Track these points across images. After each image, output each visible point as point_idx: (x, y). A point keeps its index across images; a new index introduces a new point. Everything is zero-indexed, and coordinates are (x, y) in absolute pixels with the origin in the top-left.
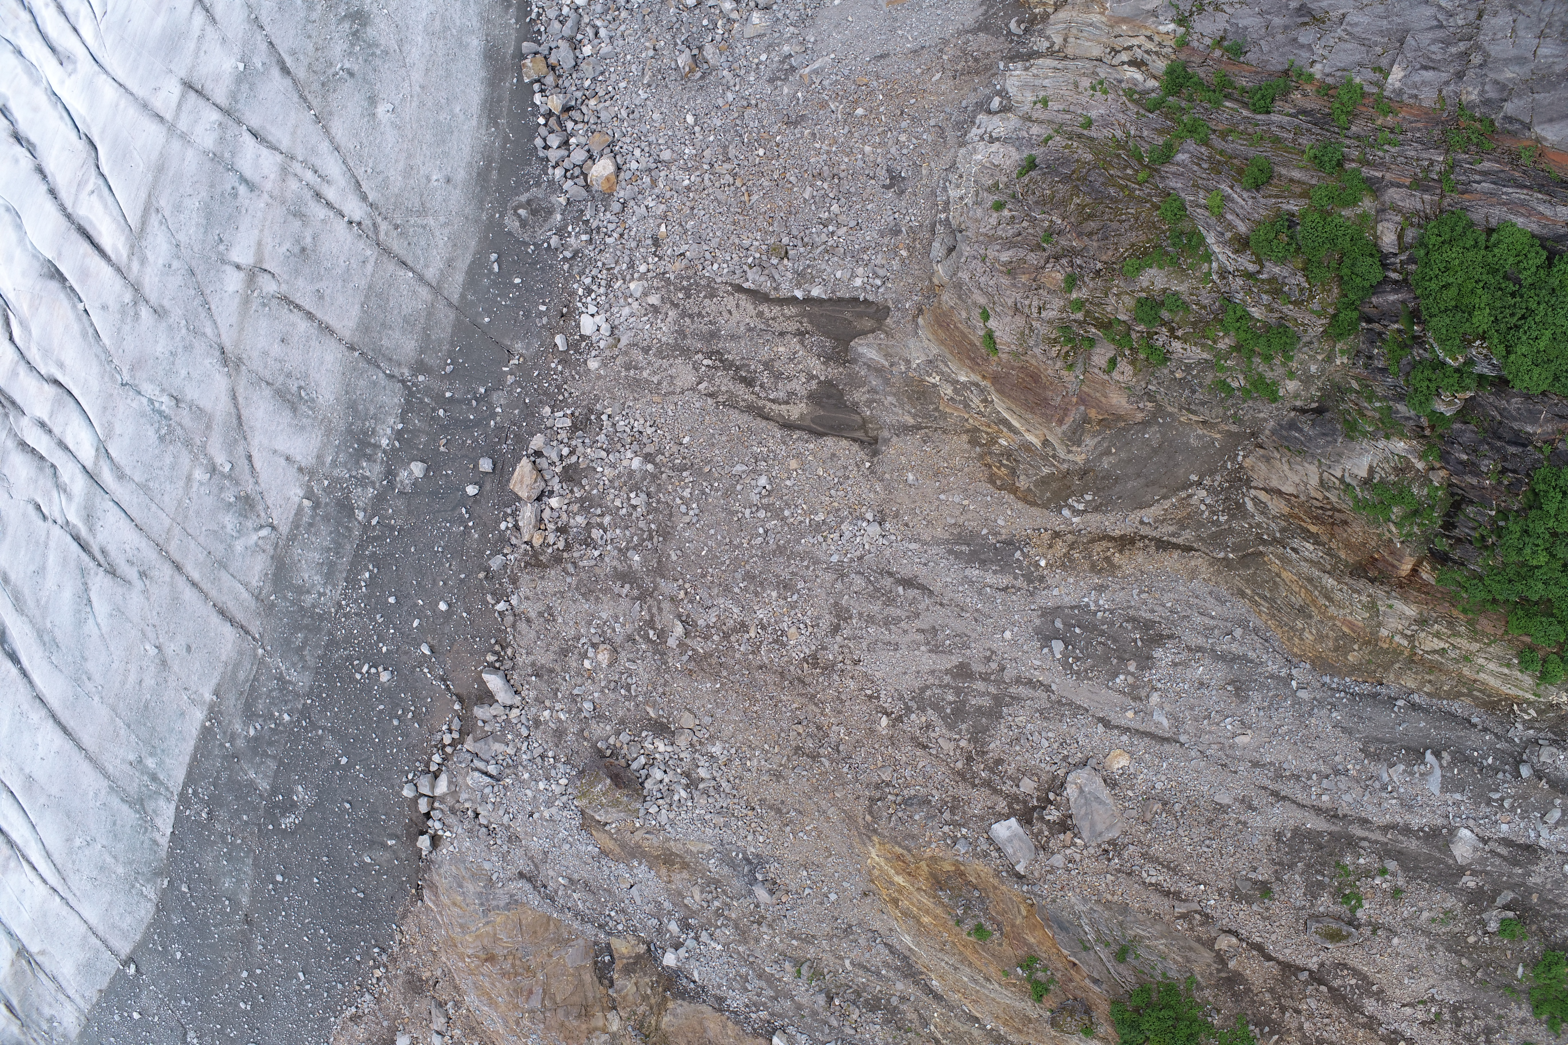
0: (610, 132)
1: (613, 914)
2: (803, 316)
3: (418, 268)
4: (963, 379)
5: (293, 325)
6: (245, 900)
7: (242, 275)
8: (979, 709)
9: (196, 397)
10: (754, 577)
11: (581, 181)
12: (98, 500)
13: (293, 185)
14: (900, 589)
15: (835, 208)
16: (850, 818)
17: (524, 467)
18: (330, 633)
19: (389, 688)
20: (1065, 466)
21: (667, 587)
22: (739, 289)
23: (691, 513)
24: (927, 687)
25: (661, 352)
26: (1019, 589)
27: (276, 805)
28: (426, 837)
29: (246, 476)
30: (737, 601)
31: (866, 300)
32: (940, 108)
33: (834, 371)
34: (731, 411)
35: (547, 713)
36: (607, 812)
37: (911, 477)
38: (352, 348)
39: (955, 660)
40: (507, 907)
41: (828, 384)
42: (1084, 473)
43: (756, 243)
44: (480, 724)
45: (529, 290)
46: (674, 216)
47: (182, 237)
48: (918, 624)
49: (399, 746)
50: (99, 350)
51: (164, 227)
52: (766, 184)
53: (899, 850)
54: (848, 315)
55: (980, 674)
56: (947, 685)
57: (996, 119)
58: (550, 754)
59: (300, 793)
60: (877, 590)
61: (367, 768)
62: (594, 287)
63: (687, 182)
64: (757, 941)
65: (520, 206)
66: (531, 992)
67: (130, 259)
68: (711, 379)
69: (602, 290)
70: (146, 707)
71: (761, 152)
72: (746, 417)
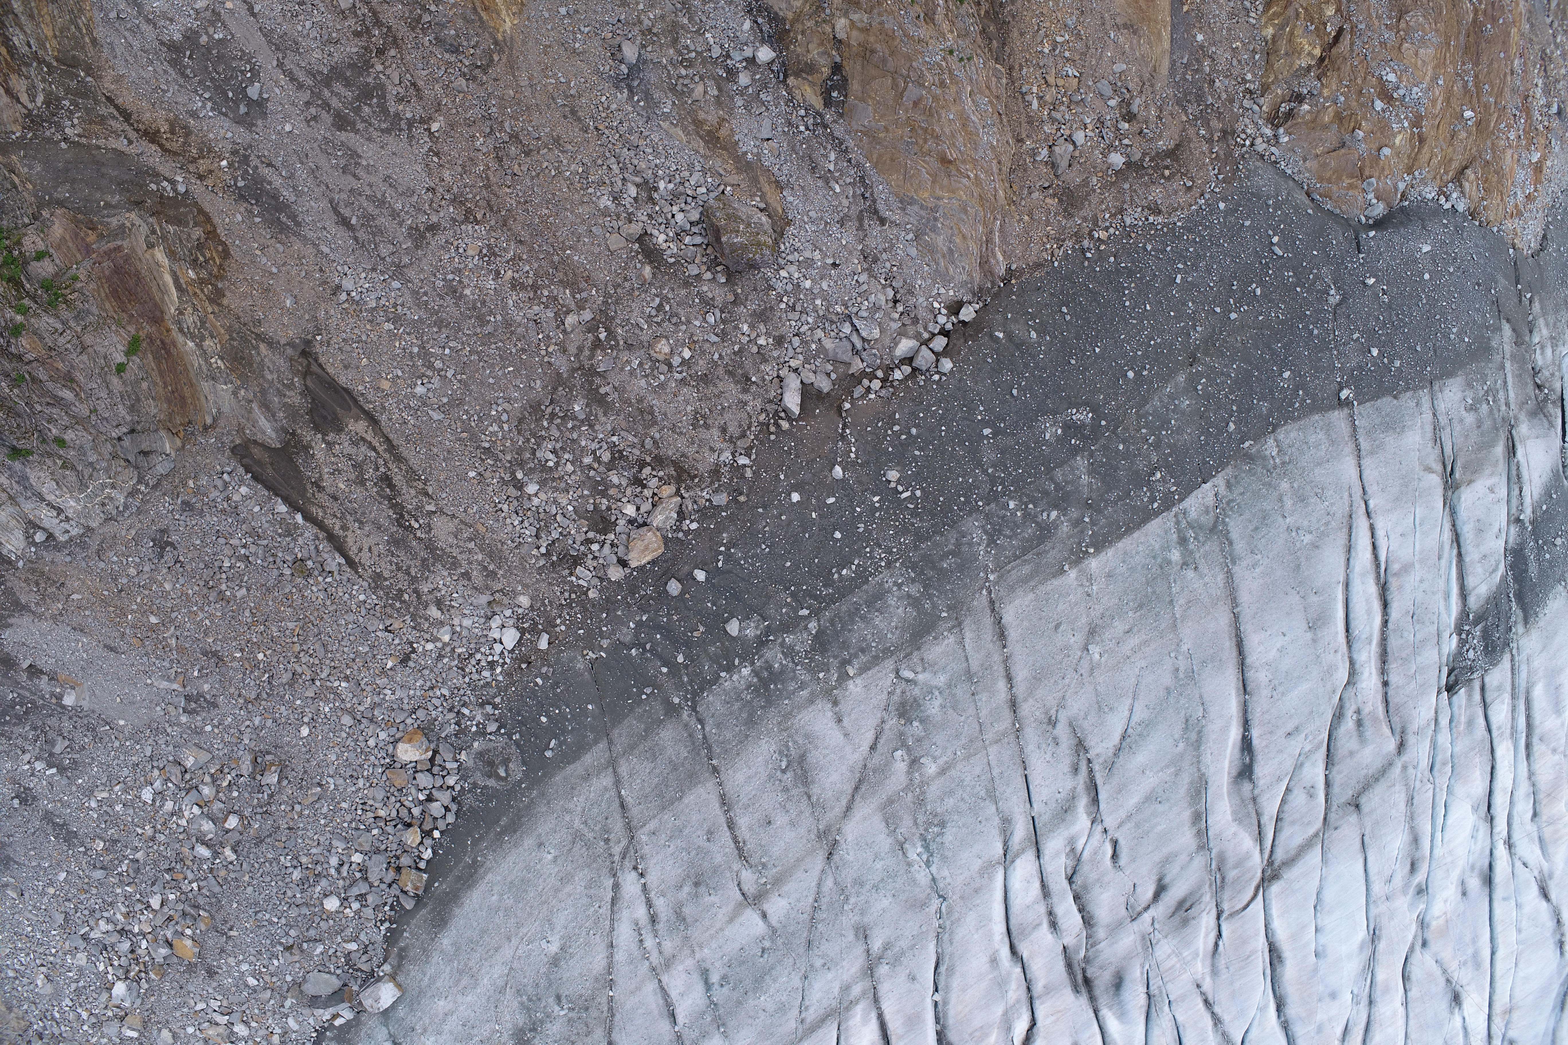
0: (384, 778)
1: (802, 128)
2: (309, 499)
3: (613, 793)
4: (191, 344)
5: (751, 829)
6: (1181, 378)
7: (766, 907)
8: (348, 84)
9: (883, 836)
10: (478, 318)
11: (438, 760)
12: (1046, 818)
13: (668, 946)
14: (354, 221)
15: (227, 564)
16: (512, 66)
17: (636, 560)
18: (916, 548)
19: (898, 464)
20: (151, 220)
21: (562, 364)
22: (350, 562)
23: (500, 409)
24: (382, 131)
25: (453, 564)
26: (258, 157)
27: (1084, 438)
28: (962, 317)
29: (887, 734)
30: (505, 307)
31: (247, 472)
32: (89, 571)
33: (307, 435)
34: (416, 467)
35: (762, 341)
36: (750, 217)
37: (288, 303)
38: (715, 770)
39: (343, 136)
40: (912, 202)
41: (317, 428)
42: (138, 204)
43: (314, 588)
44: (833, 376)
45: (540, 705)
46: (375, 667)
47: (797, 982)
48: (355, 184)
49: (927, 409)
50: (946, 945)
51: (807, 1003)
52: (274, 629)
53: (483, 14)
54: (270, 471)
55: (328, 112)
56: (364, 121)
57: (46, 524)
58: (783, 306)
59: (1051, 431)
60: (374, 235)
61: (972, 410)
62: (483, 663)
63: (343, 684)
64: (662, 17)
65: (499, 778)
66: (916, 104)
67: (858, 1001)
68: (419, 508)
69: (478, 656)
70: (1141, 606)
71: (261, 656)
72: (405, 454)
